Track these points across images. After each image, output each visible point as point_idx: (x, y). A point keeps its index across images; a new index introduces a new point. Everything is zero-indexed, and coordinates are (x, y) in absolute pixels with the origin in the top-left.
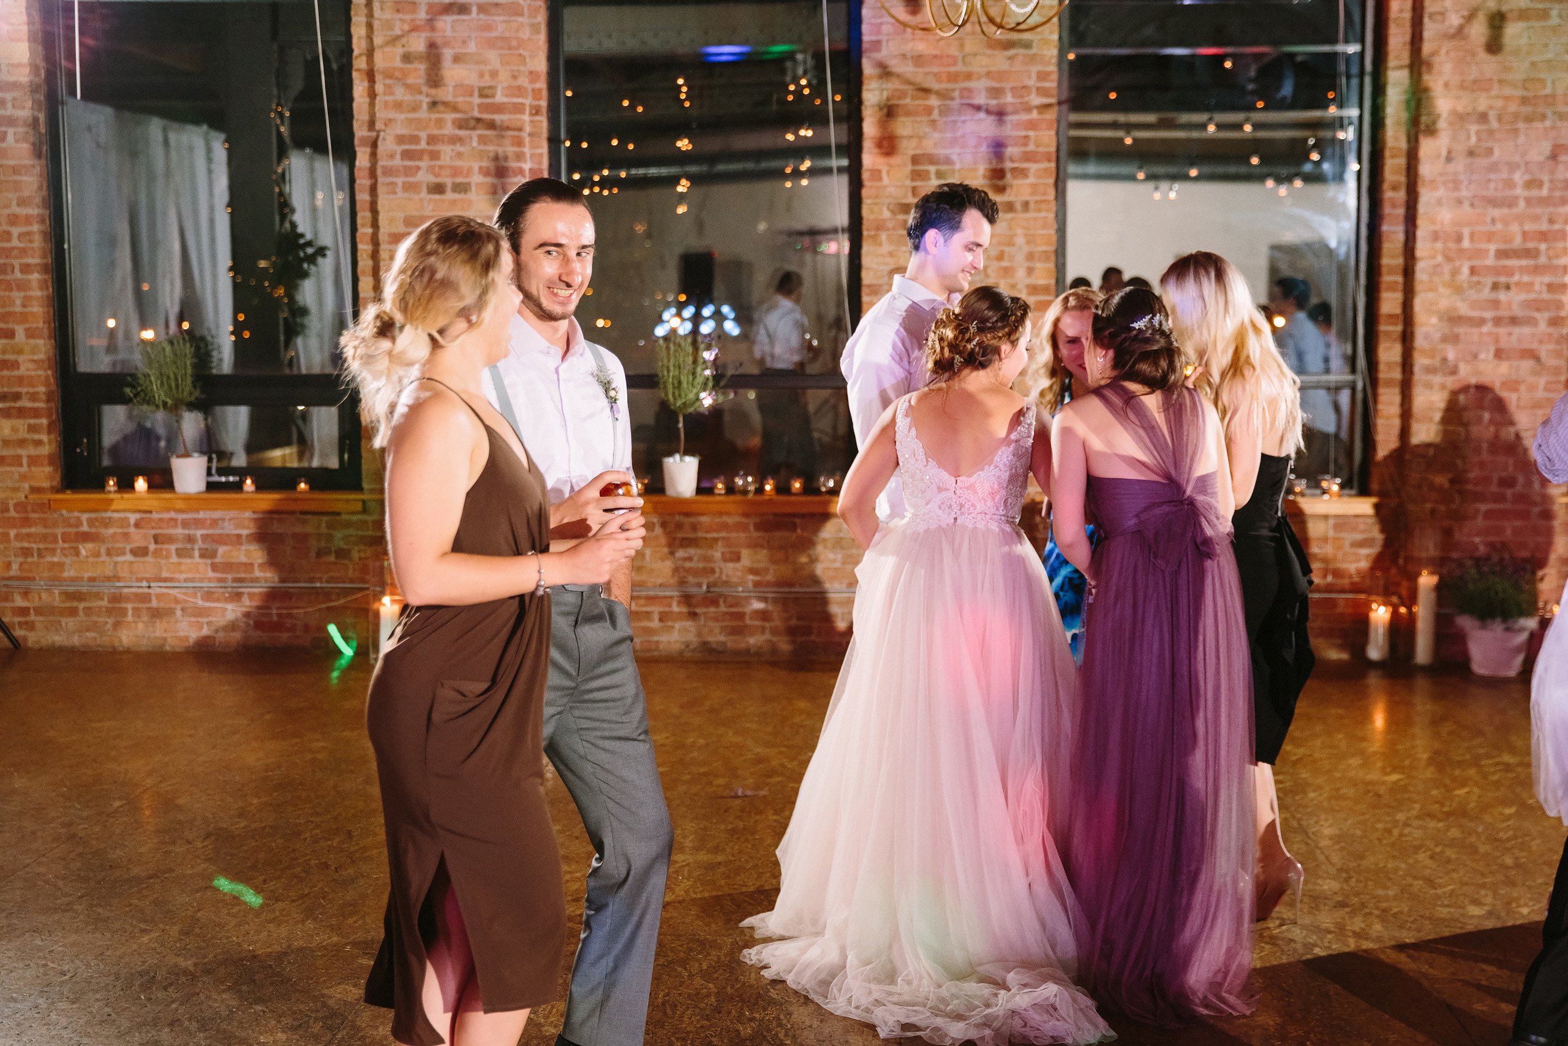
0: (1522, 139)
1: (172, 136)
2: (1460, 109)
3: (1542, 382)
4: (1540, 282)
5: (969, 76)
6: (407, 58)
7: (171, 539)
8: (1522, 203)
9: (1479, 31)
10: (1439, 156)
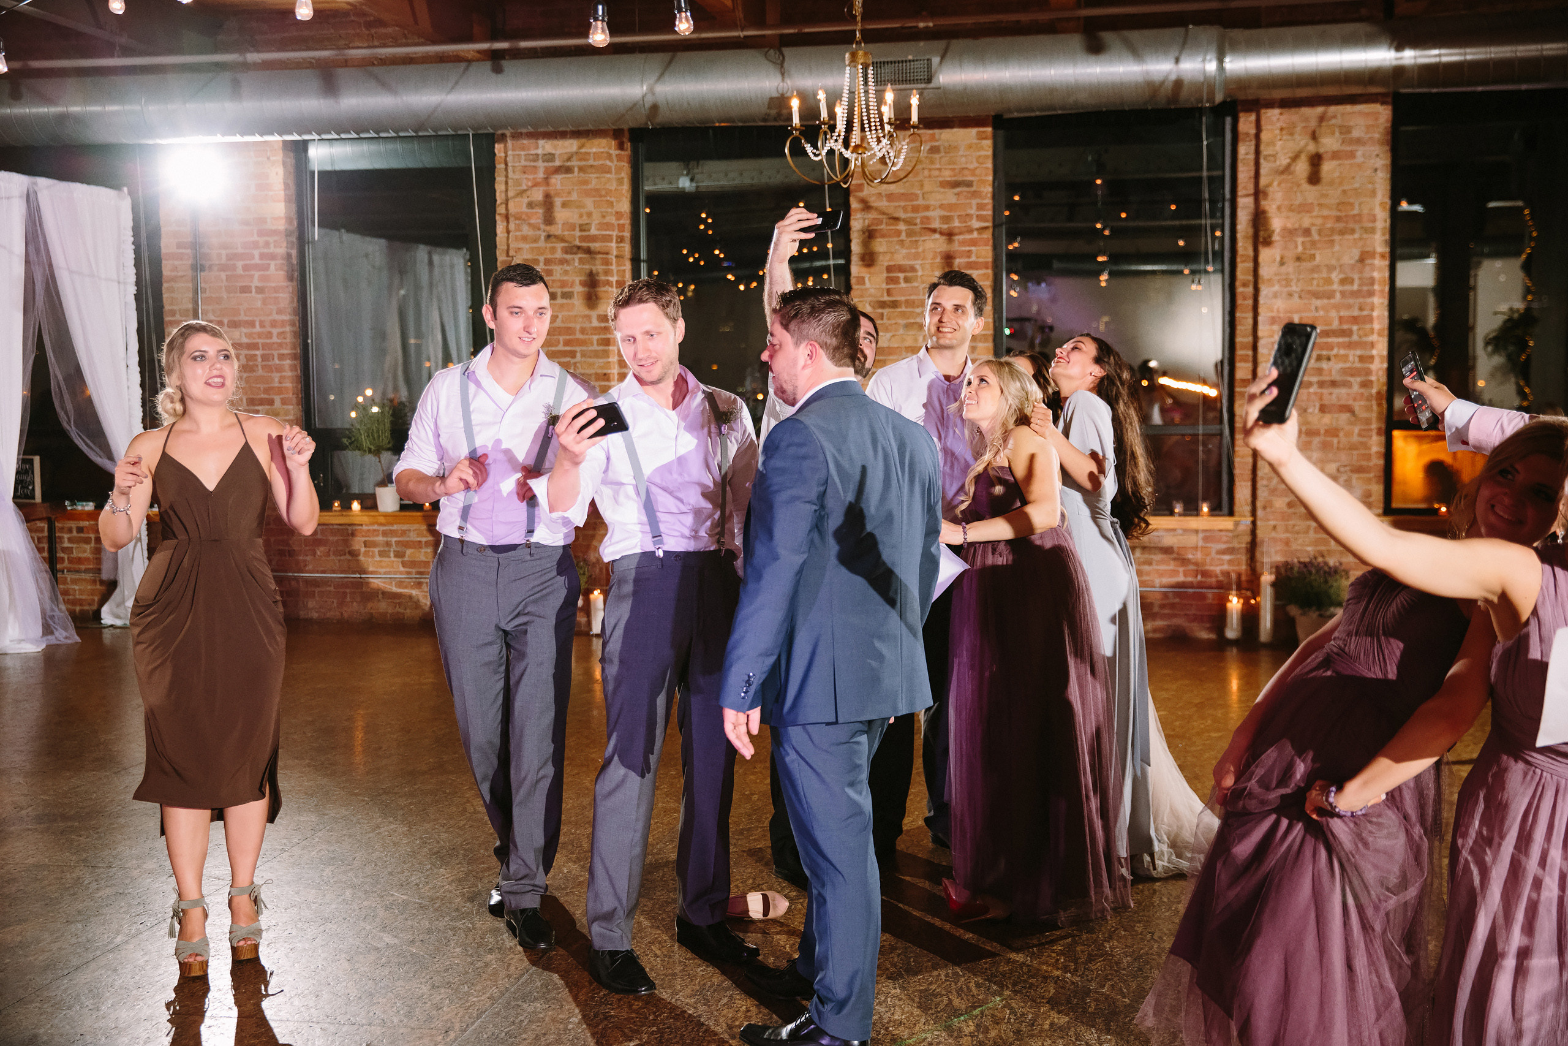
0: (1337, 248)
1: (436, 258)
2: (1289, 226)
3: (1356, 430)
4: (1353, 354)
5: (927, 208)
6: (530, 205)
7: (374, 544)
8: (1338, 295)
9: (1302, 168)
10: (1274, 261)
